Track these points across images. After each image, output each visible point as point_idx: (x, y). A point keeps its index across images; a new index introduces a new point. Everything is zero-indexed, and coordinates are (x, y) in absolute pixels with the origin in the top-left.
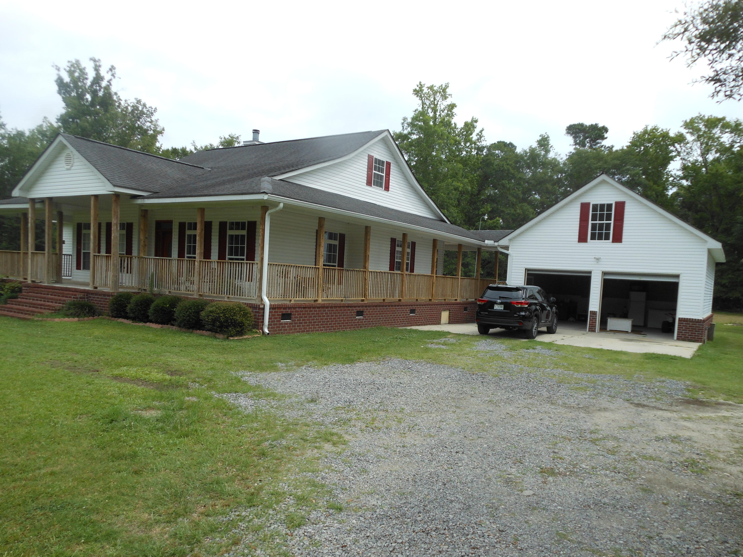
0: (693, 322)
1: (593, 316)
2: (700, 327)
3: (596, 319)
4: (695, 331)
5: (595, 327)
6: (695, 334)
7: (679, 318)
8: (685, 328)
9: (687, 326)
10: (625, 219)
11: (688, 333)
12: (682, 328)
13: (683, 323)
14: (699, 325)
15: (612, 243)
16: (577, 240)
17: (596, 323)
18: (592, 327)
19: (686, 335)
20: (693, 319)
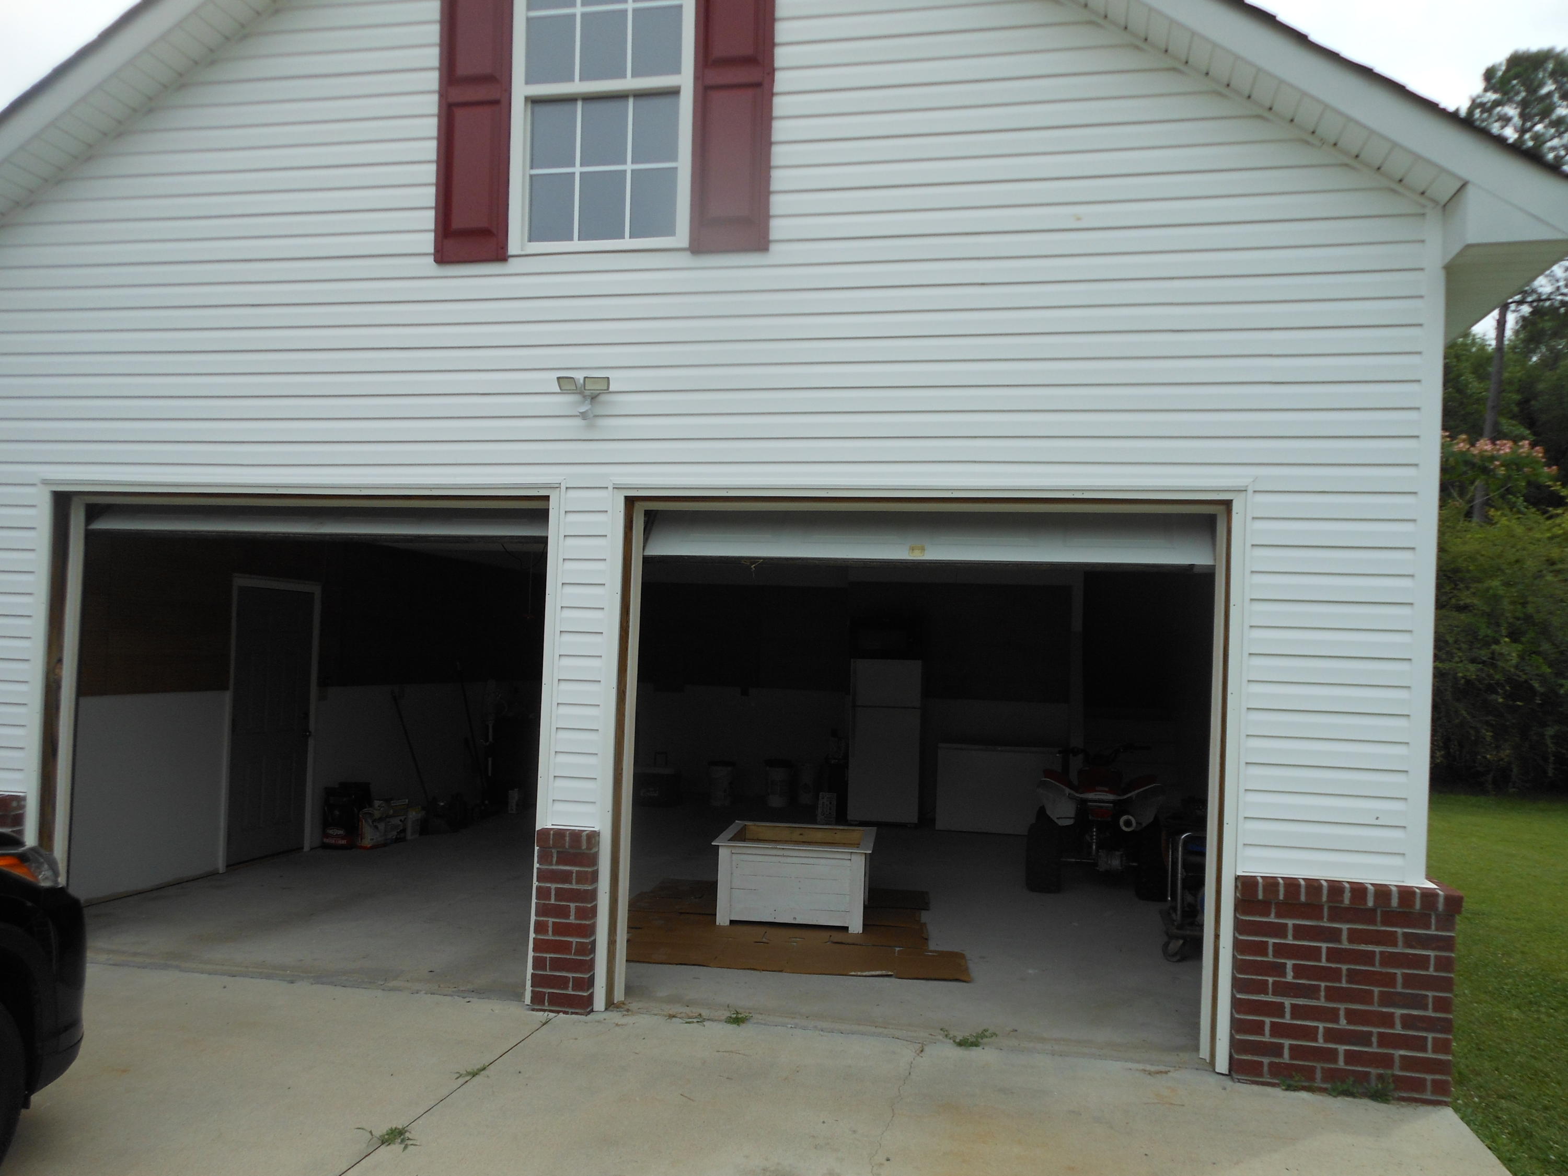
0: (1368, 915)
1: (565, 877)
2: (1422, 962)
3: (592, 896)
4: (1387, 999)
5: (590, 966)
6: (1388, 1020)
7: (1246, 885)
8: (1299, 971)
9: (1314, 953)
10: (782, 56)
11: (1332, 1015)
12: (1279, 970)
13: (1280, 931)
14: (1410, 940)
15: (686, 259)
16: (427, 242)
17: (590, 931)
18: (557, 964)
19: (1311, 1034)
20: (1359, 890)
